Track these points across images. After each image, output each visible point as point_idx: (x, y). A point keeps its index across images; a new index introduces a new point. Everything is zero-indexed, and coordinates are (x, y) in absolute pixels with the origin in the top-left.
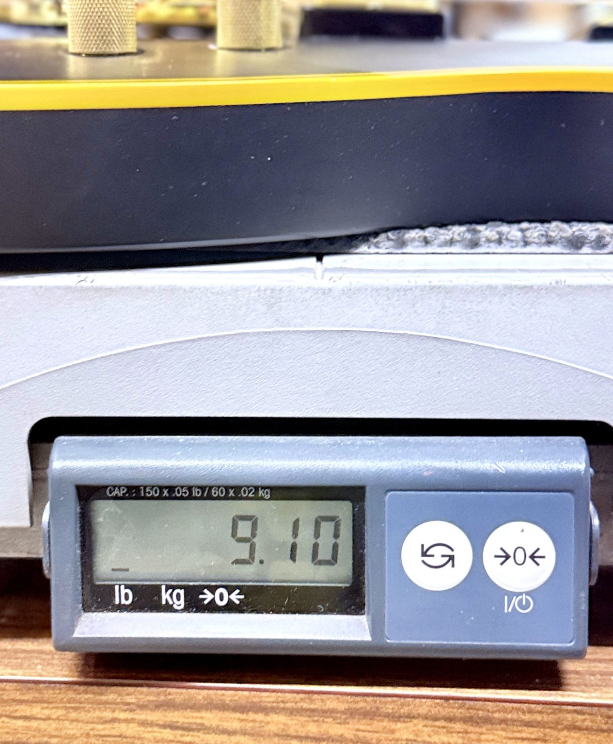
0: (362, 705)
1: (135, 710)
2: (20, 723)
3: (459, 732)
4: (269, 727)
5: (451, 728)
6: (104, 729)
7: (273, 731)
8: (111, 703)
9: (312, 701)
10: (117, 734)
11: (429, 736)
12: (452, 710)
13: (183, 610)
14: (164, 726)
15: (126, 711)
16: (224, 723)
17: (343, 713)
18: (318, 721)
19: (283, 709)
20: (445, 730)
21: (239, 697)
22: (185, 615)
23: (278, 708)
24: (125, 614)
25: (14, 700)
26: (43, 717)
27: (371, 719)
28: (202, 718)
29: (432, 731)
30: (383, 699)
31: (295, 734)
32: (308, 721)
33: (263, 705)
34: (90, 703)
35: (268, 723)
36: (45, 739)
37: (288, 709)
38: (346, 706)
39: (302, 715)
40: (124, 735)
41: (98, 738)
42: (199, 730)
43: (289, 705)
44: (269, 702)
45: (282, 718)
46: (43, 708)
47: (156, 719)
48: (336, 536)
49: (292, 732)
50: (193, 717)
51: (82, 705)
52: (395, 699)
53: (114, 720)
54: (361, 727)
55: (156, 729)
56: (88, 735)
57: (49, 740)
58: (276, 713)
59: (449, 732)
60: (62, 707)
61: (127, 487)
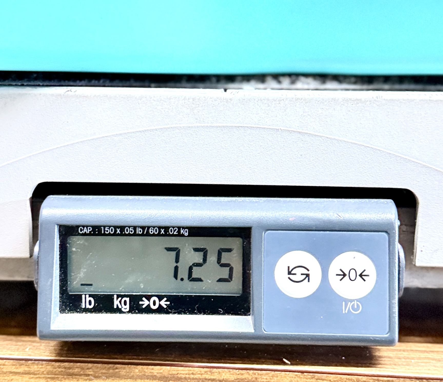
13: (129, 312)
22: (130, 315)
24: (89, 314)
34: (62, 375)
43: (197, 376)
46: (30, 378)
52: (269, 372)
60: (43, 378)
61: (93, 227)
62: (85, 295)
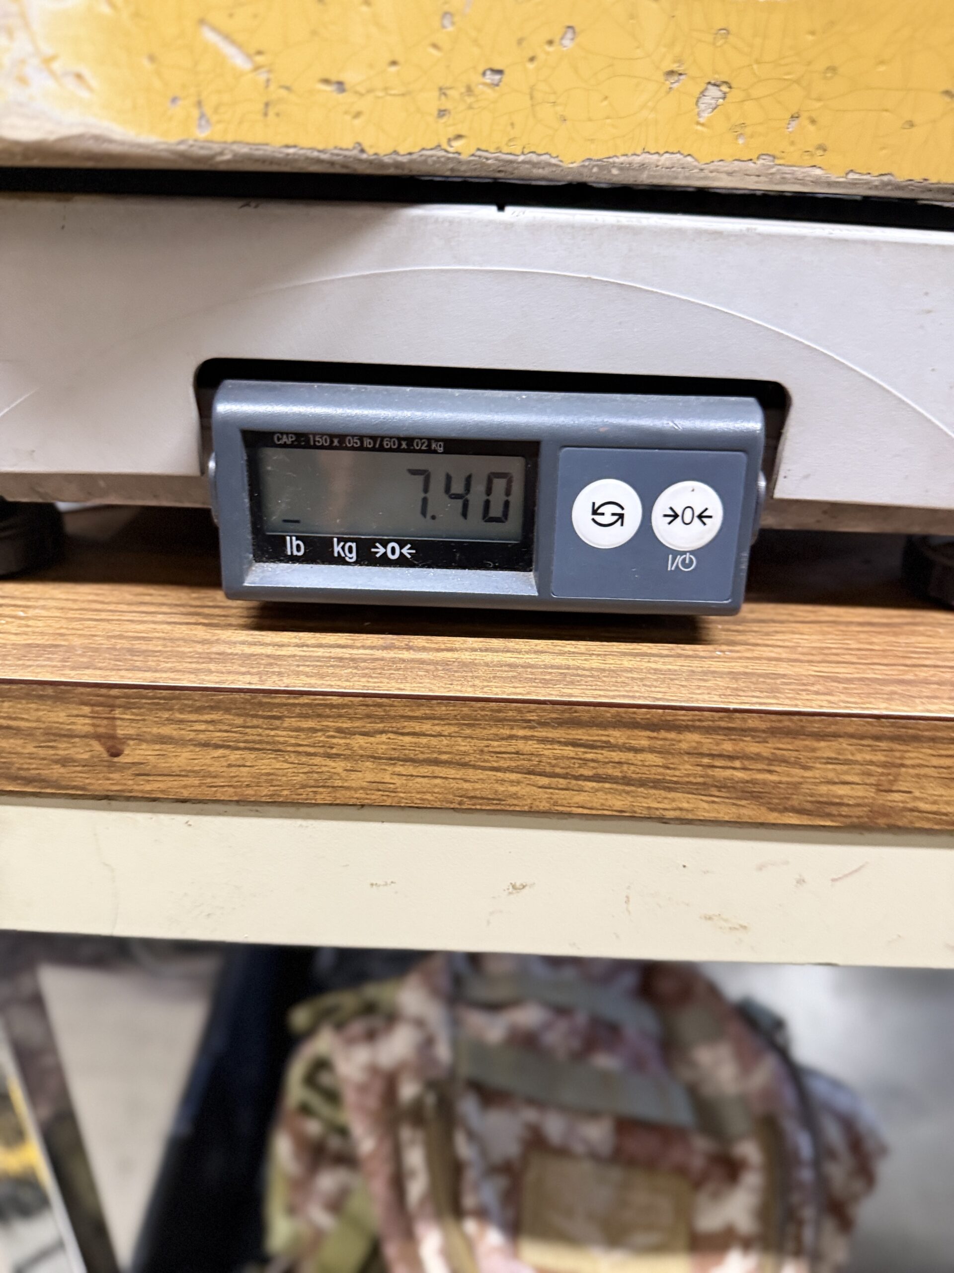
0: (787, 723)
1: (536, 728)
2: (407, 739)
3: (884, 750)
4: (681, 744)
5: (879, 746)
6: (500, 746)
7: (684, 749)
8: (510, 720)
9: (731, 719)
10: (513, 751)
11: (853, 754)
12: (882, 729)
13: (356, 563)
14: (566, 744)
15: (525, 728)
16: (631, 741)
17: (764, 731)
18: (734, 740)
19: (699, 727)
20: (869, 749)
21: (652, 716)
22: (357, 568)
23: (693, 726)
24: (297, 565)
25: (402, 717)
26: (433, 733)
27: (794, 738)
28: (608, 736)
29: (857, 750)
30: (810, 718)
31: (708, 752)
32: (724, 740)
33: (677, 723)
34: (486, 721)
35: (680, 741)
36: (435, 755)
37: (704, 727)
38: (768, 725)
39: (718, 734)
40: (521, 752)
41: (492, 755)
42: (602, 748)
43: (705, 724)
44: (683, 720)
45: (695, 737)
46: (434, 725)
47: (558, 736)
48: (508, 493)
49: (705, 750)
50: (598, 735)
51: (477, 722)
52: (823, 717)
53: (511, 737)
54: (781, 746)
55: (556, 746)
56: (482, 751)
57: (438, 756)
58: (690, 731)
59: (874, 750)
60: (456, 724)
61: (295, 434)
62: (291, 536)
